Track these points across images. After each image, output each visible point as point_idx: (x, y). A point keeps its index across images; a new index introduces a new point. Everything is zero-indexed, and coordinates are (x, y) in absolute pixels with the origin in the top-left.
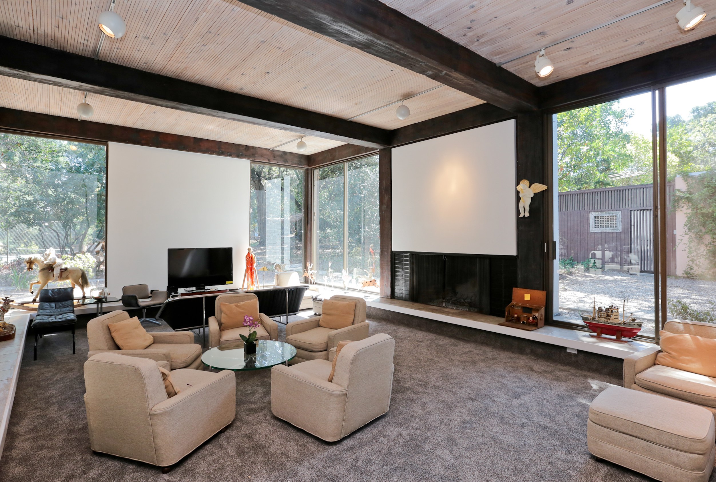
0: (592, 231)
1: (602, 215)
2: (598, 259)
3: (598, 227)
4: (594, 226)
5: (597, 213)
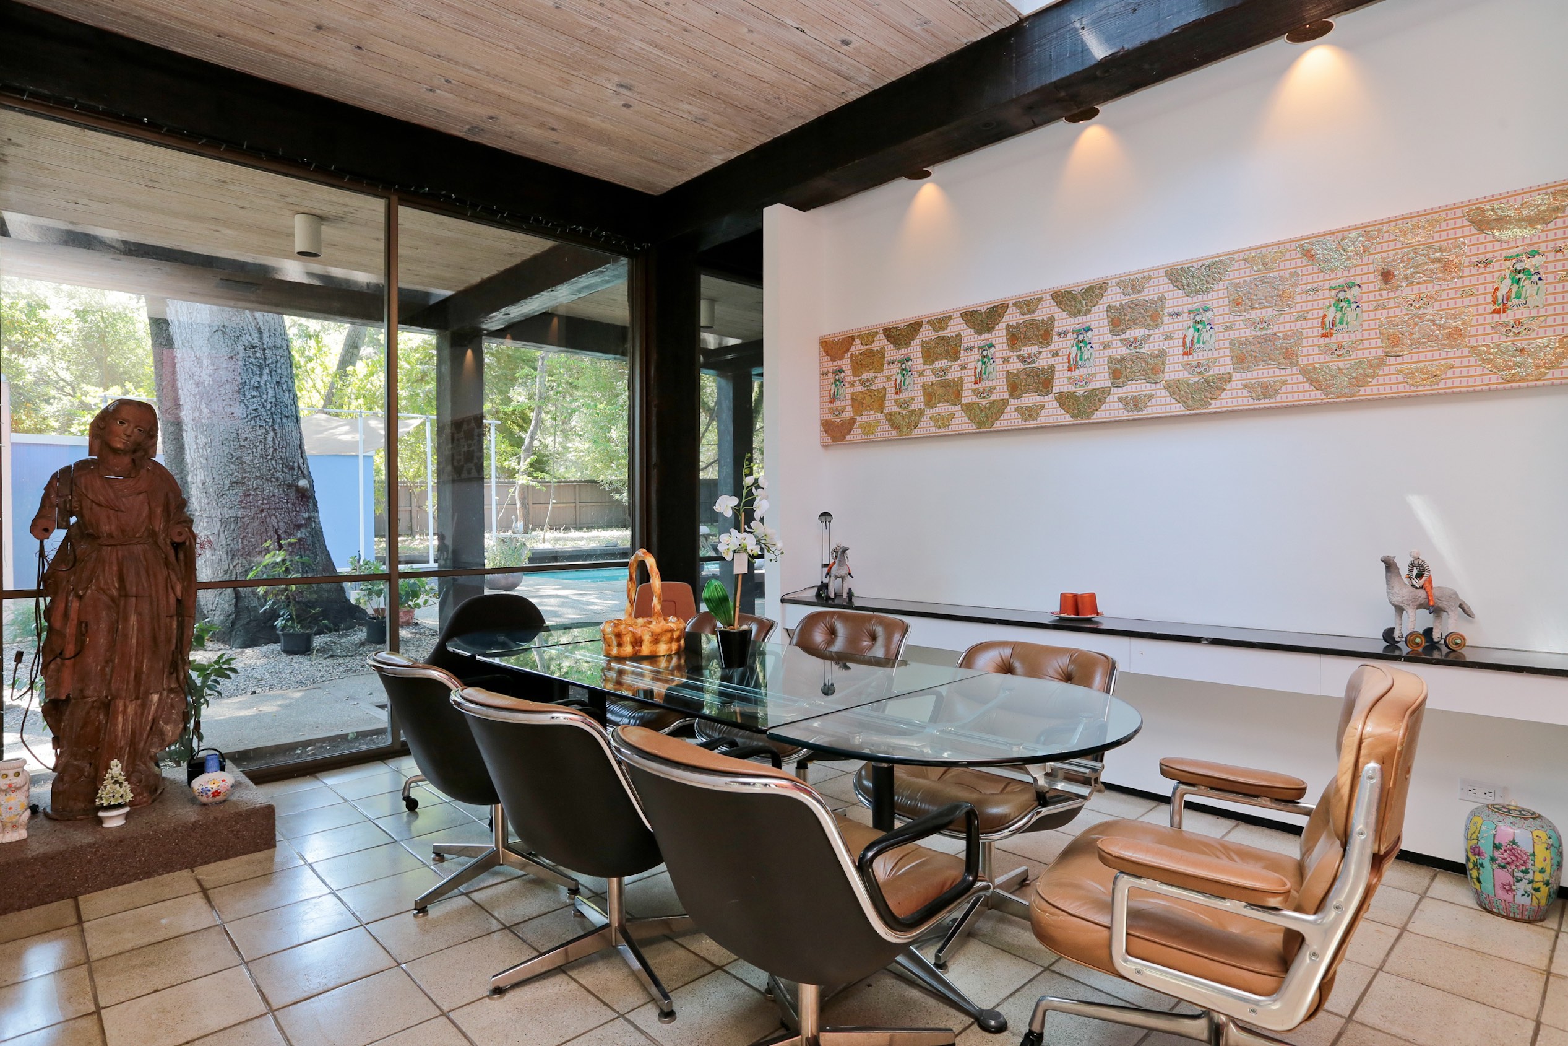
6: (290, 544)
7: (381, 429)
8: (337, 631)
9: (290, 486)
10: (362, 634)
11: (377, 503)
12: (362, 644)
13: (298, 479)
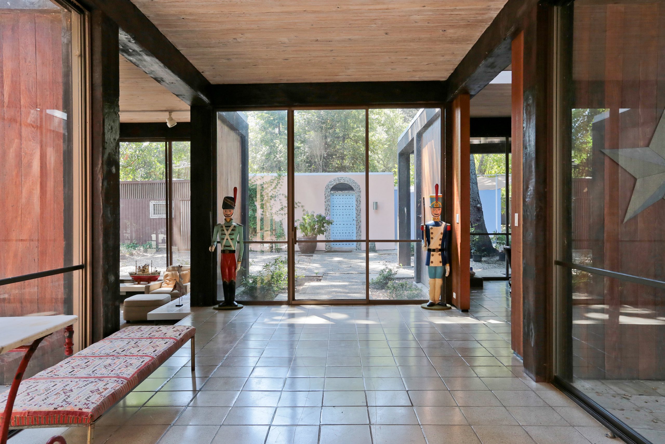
0: (152, 218)
1: (159, 204)
2: (154, 241)
3: (156, 214)
4: (153, 213)
5: (156, 202)
6: (475, 226)
7: (504, 180)
8: (489, 256)
9: (475, 207)
10: (498, 258)
11: (502, 209)
12: (498, 261)
13: (477, 204)
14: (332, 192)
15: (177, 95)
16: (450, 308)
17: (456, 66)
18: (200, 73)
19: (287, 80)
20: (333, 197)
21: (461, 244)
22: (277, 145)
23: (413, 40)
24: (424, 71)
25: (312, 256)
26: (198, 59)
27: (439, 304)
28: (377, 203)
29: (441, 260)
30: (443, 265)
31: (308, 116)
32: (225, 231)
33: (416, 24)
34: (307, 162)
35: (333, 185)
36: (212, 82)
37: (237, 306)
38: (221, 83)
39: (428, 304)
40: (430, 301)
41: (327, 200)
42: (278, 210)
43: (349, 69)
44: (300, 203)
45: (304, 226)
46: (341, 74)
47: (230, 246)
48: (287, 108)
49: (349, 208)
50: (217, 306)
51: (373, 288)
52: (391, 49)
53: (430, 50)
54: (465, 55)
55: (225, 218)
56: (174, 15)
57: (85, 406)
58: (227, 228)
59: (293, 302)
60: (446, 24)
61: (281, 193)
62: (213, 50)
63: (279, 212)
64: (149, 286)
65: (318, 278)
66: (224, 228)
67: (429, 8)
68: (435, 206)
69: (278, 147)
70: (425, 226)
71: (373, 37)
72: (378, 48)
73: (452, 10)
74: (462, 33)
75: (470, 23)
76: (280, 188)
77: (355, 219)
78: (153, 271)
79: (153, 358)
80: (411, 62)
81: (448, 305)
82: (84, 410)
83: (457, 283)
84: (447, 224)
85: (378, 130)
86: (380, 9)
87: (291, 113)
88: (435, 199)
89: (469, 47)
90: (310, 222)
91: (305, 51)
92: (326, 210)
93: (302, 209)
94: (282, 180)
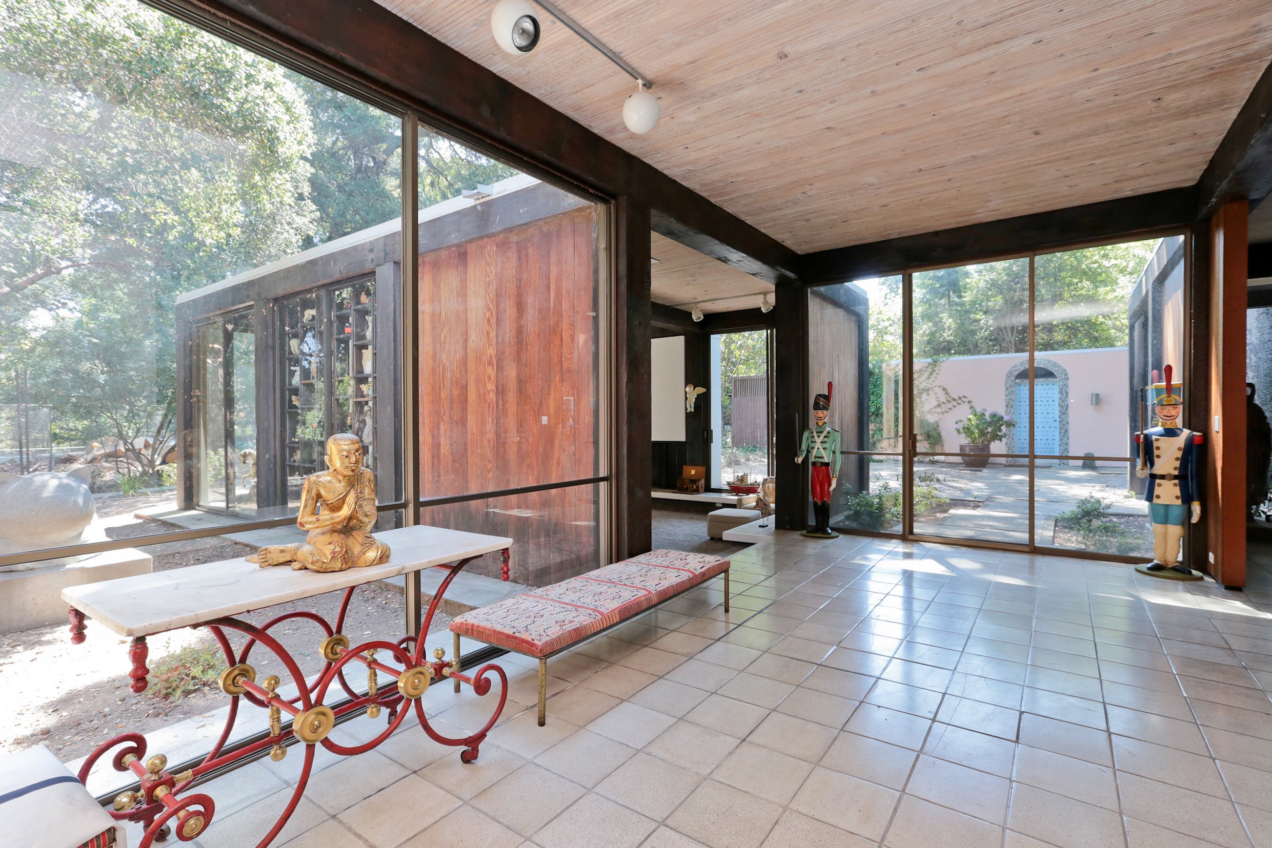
14: (1018, 381)
15: (753, 274)
16: (1201, 579)
17: (1212, 155)
18: (780, 243)
19: (899, 234)
20: (1019, 388)
21: (1223, 468)
22: (944, 320)
23: (1094, 132)
24: (1140, 177)
25: (980, 471)
26: (769, 227)
27: (1174, 569)
28: (1097, 395)
29: (1179, 494)
30: (1183, 502)
31: (991, 277)
32: (816, 437)
33: (1091, 104)
34: (991, 340)
35: (1020, 371)
36: (799, 252)
37: (830, 534)
38: (811, 251)
39: (1149, 565)
40: (1155, 562)
41: (1010, 392)
42: (932, 407)
43: (990, 201)
44: (964, 397)
45: (968, 429)
46: (978, 211)
47: (822, 458)
48: (902, 272)
49: (1047, 404)
50: (804, 532)
51: (1063, 526)
52: (1054, 156)
53: (1139, 140)
54: (1226, 132)
55: (816, 421)
56: (719, 181)
57: (538, 638)
58: (819, 434)
59: (910, 537)
60: (1158, 88)
61: (938, 385)
62: (782, 212)
63: (934, 410)
64: (741, 499)
65: (976, 505)
66: (815, 434)
67: (1108, 70)
68: (1165, 403)
69: (945, 323)
70: (1142, 436)
71: (1013, 145)
72: (1029, 159)
73: (1162, 60)
74: (1204, 93)
75: (1218, 71)
76: (936, 378)
77: (1058, 419)
78: (752, 482)
79: (650, 592)
80: (1104, 169)
81: (1194, 572)
82: (536, 642)
83: (1217, 538)
84: (1195, 433)
85: (1121, 283)
86: (1009, 98)
87: (907, 278)
88: (1165, 391)
89: (1234, 114)
90: (978, 424)
91: (909, 188)
92: (1007, 406)
93: (969, 406)
94: (938, 367)
